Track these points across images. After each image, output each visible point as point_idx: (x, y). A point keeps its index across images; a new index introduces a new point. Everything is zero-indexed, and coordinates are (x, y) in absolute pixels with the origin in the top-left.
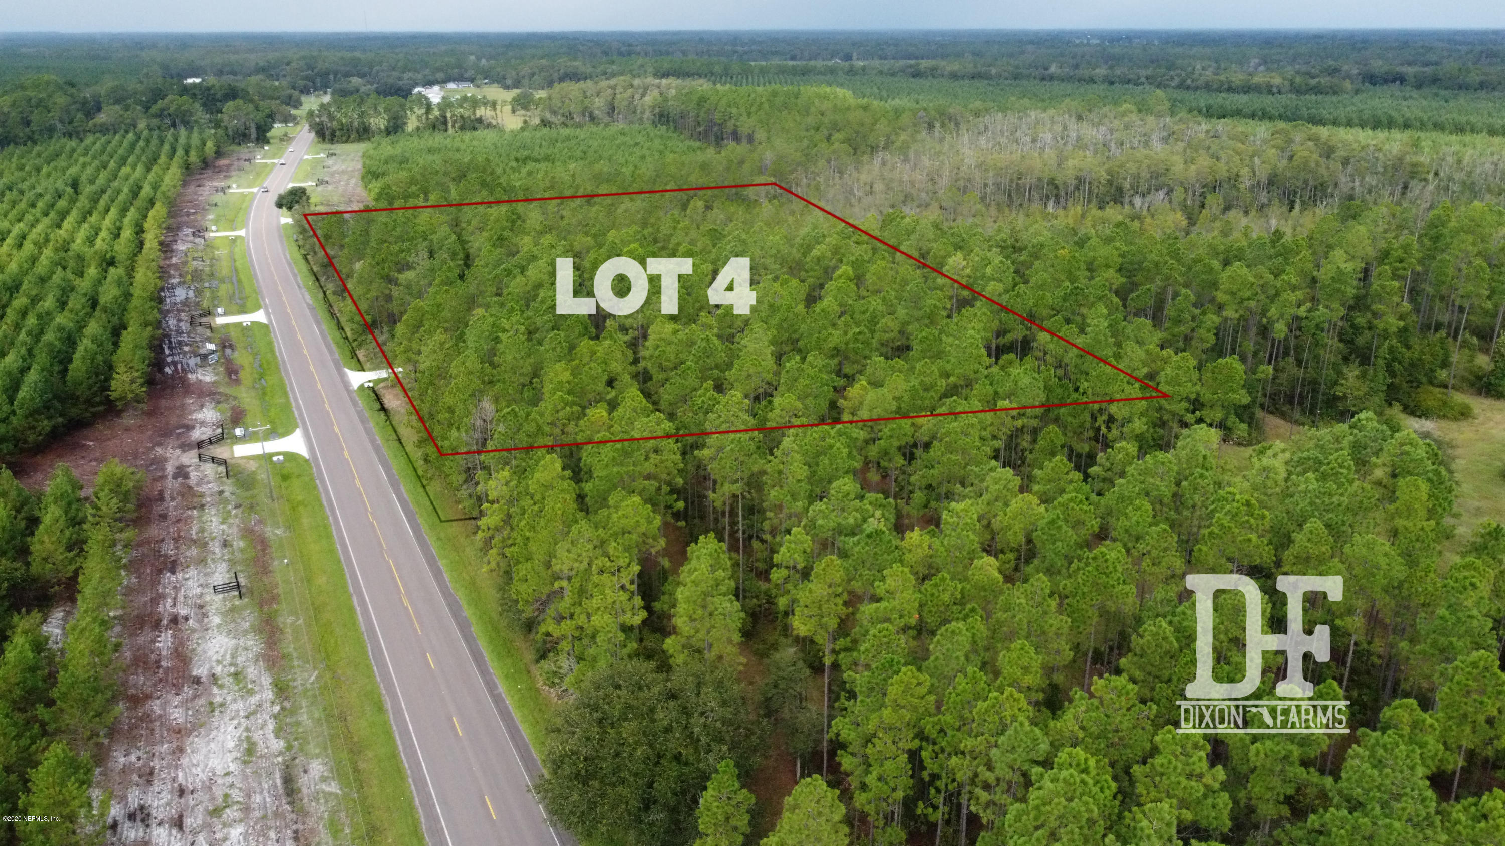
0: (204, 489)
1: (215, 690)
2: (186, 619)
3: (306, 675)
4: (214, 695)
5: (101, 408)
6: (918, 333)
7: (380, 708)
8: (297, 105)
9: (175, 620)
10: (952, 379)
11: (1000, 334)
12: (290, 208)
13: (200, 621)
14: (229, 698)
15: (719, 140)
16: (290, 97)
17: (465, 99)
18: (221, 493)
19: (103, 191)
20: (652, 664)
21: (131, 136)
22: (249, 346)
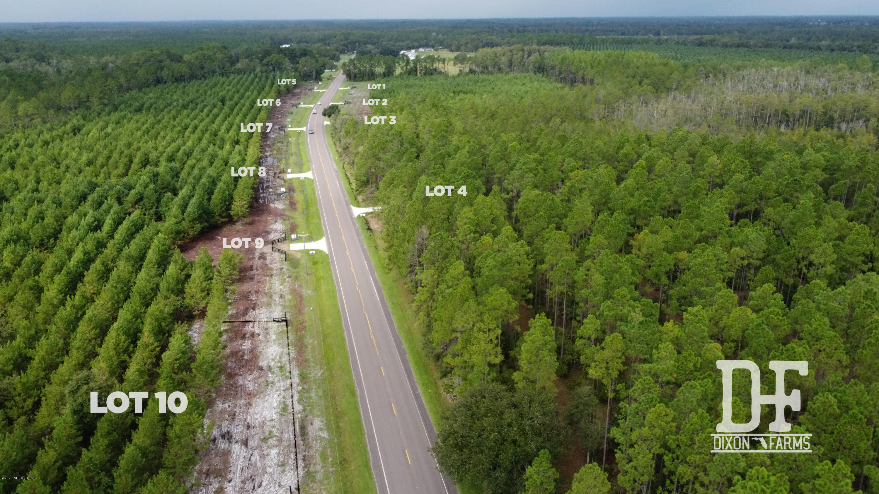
0: (273, 266)
1: (270, 375)
2: (259, 335)
3: (316, 371)
4: (269, 377)
5: (226, 220)
6: (685, 203)
7: (353, 394)
8: (338, 60)
9: (253, 335)
10: (704, 232)
11: (739, 206)
12: (329, 116)
13: (265, 337)
14: (276, 379)
15: (573, 82)
16: (335, 55)
17: (429, 57)
18: (282, 269)
19: (236, 104)
20: (504, 387)
21: (252, 75)
22: (302, 191)
